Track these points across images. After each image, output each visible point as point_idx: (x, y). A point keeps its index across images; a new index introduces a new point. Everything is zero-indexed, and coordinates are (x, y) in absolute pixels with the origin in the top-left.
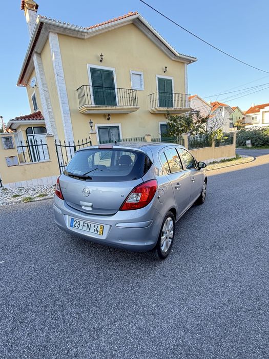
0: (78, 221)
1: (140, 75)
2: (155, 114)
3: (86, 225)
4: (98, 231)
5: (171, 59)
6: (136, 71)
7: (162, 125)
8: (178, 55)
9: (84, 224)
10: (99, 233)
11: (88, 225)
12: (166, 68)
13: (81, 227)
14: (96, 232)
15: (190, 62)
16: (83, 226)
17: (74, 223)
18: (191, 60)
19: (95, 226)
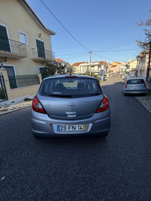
0: (63, 126)
1: (25, 35)
2: (35, 61)
3: (72, 127)
4: (82, 129)
5: (42, 30)
6: (22, 31)
7: (40, 68)
8: (47, 28)
9: (70, 127)
10: (83, 130)
11: (73, 127)
12: (40, 34)
13: (67, 130)
14: (81, 130)
15: (52, 35)
16: (69, 128)
17: (61, 128)
18: (53, 33)
19: (79, 126)
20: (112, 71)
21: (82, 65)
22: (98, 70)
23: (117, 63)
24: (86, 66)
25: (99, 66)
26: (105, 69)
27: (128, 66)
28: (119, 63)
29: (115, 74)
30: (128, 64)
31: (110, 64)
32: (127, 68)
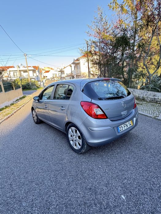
10: (131, 125)
20: (47, 77)
21: (10, 69)
22: (33, 76)
23: (49, 68)
24: (17, 71)
25: (34, 71)
26: (39, 74)
27: (62, 72)
28: (51, 69)
29: (50, 79)
30: (63, 70)
31: (43, 70)
32: (62, 74)
